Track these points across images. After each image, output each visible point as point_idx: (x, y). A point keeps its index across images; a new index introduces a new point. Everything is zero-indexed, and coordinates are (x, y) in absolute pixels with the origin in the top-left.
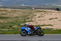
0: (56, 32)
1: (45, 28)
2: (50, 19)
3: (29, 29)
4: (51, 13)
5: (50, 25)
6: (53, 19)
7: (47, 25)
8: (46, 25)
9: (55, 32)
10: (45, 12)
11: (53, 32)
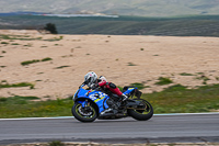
0: (47, 108)
1: (6, 96)
2: (24, 64)
3: (103, 96)
4: (26, 42)
5: (23, 85)
6: (34, 61)
7: (14, 86)
8: (10, 83)
9: (43, 111)
10: (6, 37)
11: (35, 109)
